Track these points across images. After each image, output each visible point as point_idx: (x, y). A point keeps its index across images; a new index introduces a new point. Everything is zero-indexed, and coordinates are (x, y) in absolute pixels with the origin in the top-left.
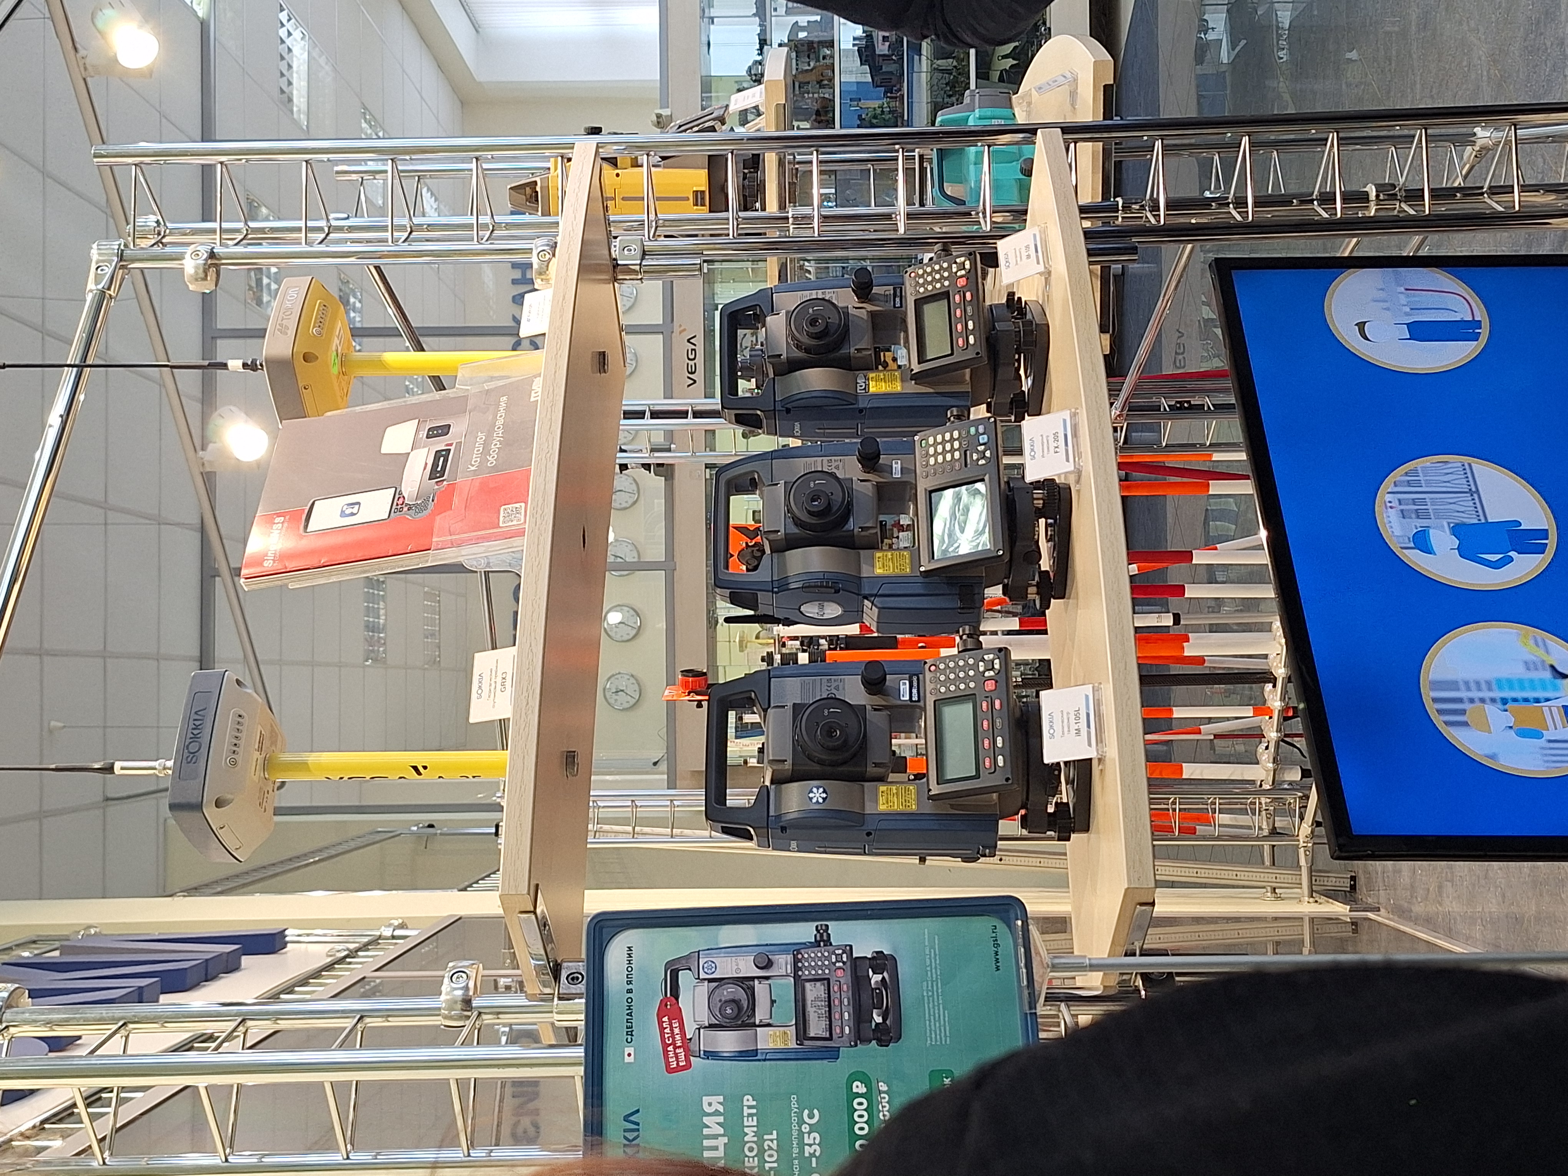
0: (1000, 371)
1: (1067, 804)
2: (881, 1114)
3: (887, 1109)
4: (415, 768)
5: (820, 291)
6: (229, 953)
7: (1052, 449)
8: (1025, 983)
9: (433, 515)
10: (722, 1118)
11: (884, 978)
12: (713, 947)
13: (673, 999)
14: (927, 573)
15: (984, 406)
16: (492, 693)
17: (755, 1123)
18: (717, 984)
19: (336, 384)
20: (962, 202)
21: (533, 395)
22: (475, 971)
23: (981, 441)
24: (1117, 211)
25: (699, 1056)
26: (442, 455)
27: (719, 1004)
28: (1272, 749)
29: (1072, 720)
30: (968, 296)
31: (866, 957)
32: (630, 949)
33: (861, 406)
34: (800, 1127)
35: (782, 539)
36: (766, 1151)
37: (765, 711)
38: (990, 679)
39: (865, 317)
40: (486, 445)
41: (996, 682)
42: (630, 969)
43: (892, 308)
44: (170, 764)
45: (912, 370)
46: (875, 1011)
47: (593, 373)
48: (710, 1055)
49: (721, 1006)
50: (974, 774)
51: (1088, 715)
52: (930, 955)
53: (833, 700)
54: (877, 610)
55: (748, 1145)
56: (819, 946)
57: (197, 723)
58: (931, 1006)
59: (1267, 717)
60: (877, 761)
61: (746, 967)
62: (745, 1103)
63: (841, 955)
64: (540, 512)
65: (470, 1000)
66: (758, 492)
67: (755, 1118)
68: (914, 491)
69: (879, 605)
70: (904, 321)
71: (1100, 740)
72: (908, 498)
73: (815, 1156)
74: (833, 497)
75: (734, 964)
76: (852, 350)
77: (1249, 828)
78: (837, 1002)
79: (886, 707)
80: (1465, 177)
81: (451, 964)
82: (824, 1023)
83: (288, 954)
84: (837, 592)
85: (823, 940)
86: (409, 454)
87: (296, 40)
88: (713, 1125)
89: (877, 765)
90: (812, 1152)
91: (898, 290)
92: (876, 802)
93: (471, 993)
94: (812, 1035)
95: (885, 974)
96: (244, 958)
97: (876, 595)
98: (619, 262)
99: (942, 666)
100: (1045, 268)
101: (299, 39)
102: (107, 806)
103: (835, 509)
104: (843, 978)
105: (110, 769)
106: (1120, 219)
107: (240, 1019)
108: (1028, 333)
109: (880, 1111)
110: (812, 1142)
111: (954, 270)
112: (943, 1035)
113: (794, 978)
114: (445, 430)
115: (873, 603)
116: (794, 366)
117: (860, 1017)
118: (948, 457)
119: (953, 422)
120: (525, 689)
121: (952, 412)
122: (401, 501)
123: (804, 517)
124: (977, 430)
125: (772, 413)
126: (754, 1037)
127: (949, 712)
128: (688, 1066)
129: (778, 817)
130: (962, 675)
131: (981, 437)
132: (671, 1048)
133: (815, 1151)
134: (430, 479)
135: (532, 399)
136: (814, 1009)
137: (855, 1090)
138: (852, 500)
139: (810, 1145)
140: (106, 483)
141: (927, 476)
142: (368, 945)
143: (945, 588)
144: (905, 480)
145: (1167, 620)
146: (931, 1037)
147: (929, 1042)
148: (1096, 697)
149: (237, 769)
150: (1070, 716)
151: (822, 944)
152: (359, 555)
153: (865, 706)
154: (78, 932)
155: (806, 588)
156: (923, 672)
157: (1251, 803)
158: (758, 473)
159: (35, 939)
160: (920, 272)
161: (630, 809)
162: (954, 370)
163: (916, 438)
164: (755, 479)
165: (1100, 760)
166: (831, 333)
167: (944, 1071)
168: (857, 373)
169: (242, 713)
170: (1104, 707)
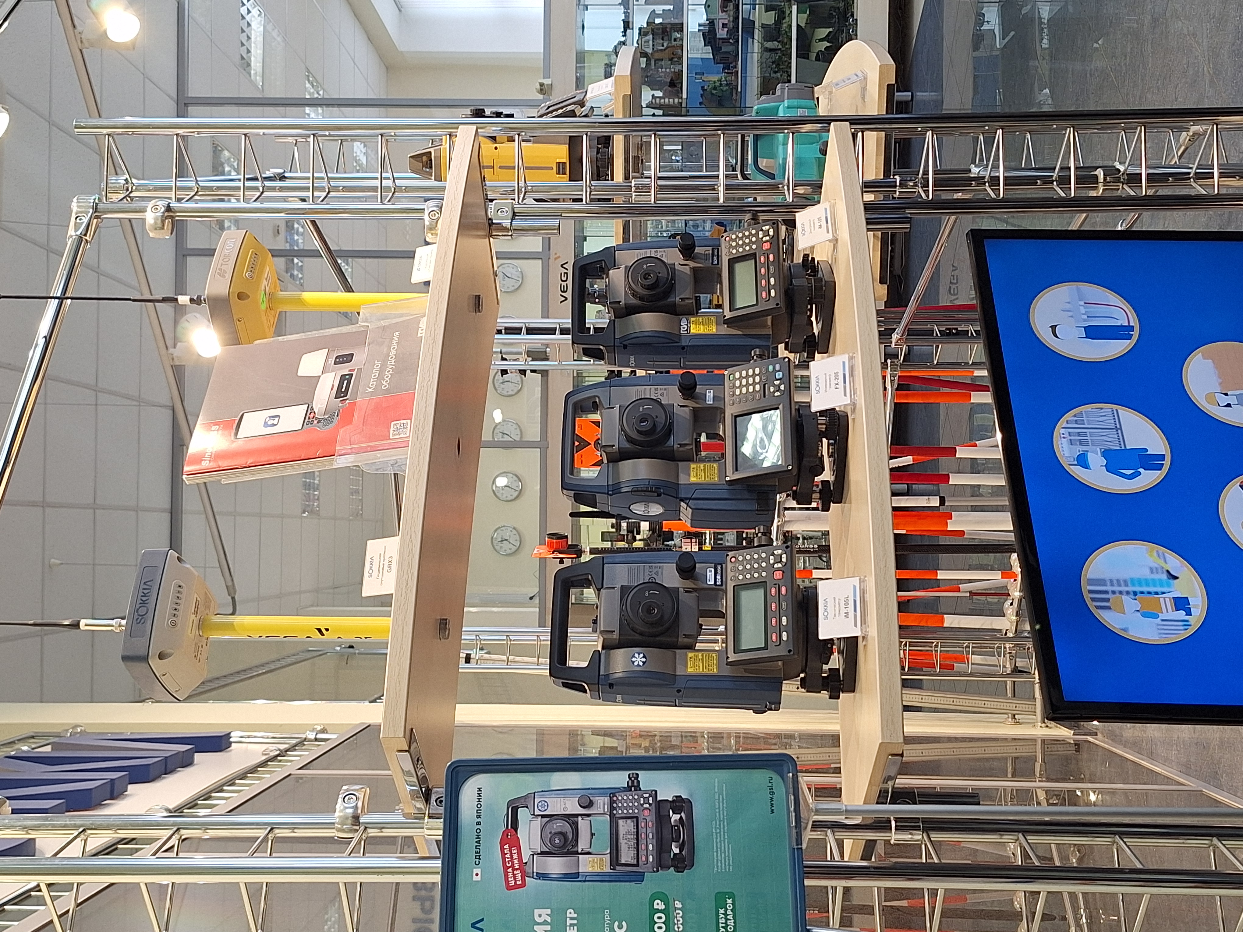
0: (796, 317)
1: (838, 669)
2: (676, 926)
3: (681, 922)
4: (319, 630)
5: (653, 250)
6: (183, 752)
7: (833, 386)
8: (794, 824)
9: (337, 428)
10: (549, 926)
11: (681, 817)
12: (546, 789)
13: (513, 830)
14: (731, 483)
15: (783, 345)
16: (381, 573)
18: (548, 819)
19: (264, 318)
20: (772, 176)
21: (420, 331)
22: (363, 794)
23: (777, 377)
24: (895, 186)
25: (533, 877)
26: (346, 379)
27: (550, 835)
28: (1015, 604)
29: (842, 606)
30: (771, 257)
31: (667, 800)
32: (480, 789)
33: (683, 344)
35: (616, 452)
37: (599, 590)
38: (778, 570)
39: (689, 272)
40: (381, 371)
41: (783, 572)
42: (479, 806)
43: (711, 265)
44: (124, 622)
45: (725, 316)
46: (673, 843)
47: (470, 311)
48: (542, 876)
49: (551, 837)
50: (763, 646)
51: (855, 601)
52: (719, 799)
53: (653, 584)
54: (690, 510)
56: (631, 790)
57: (145, 591)
58: (718, 840)
59: (1012, 580)
60: (687, 633)
61: (572, 806)
62: (568, 915)
63: (648, 798)
64: (421, 429)
65: (359, 817)
66: (599, 412)
67: (576, 928)
68: (723, 415)
69: (693, 507)
70: (720, 275)
71: (864, 622)
72: (718, 420)
74: (657, 420)
75: (562, 803)
76: (677, 299)
77: (996, 666)
78: (643, 836)
79: (695, 590)
80: (1180, 158)
81: (345, 788)
82: (633, 852)
83: (232, 752)
84: (659, 495)
85: (634, 785)
86: (320, 376)
87: (254, 17)
89: (686, 636)
91: (716, 251)
92: (686, 666)
93: (359, 811)
94: (623, 862)
95: (683, 814)
96: (196, 754)
97: (690, 499)
98: (494, 221)
99: (740, 558)
100: (833, 236)
101: (256, 16)
103: (659, 429)
104: (648, 817)
105: (76, 625)
106: (898, 193)
107: (175, 829)
108: (819, 288)
109: (675, 924)
111: (761, 236)
112: (727, 864)
113: (610, 816)
114: (349, 358)
115: (687, 505)
116: (631, 310)
117: (662, 848)
118: (751, 389)
119: (755, 361)
120: (406, 572)
121: (755, 352)
122: (312, 416)
123: (634, 435)
124: (774, 368)
125: (612, 349)
126: (576, 863)
127: (745, 595)
128: (523, 885)
129: (607, 676)
130: (756, 566)
131: (777, 374)
132: (510, 870)
134: (335, 398)
135: (419, 335)
136: (625, 841)
137: (656, 907)
138: (673, 422)
140: (97, 371)
141: (733, 404)
142: (296, 746)
143: (747, 496)
144: (716, 406)
145: (935, 502)
146: (718, 866)
147: (716, 869)
148: (862, 587)
149: (177, 629)
150: (841, 602)
151: (633, 789)
152: (278, 458)
153: (678, 588)
154: (67, 730)
155: (635, 491)
156: (726, 563)
157: (998, 647)
158: (599, 397)
159: (34, 735)
160: (734, 237)
161: (505, 642)
162: (759, 317)
163: (726, 373)
164: (596, 402)
165: (863, 637)
166: (661, 285)
167: (727, 893)
168: (681, 317)
169: (181, 584)
170: (868, 595)
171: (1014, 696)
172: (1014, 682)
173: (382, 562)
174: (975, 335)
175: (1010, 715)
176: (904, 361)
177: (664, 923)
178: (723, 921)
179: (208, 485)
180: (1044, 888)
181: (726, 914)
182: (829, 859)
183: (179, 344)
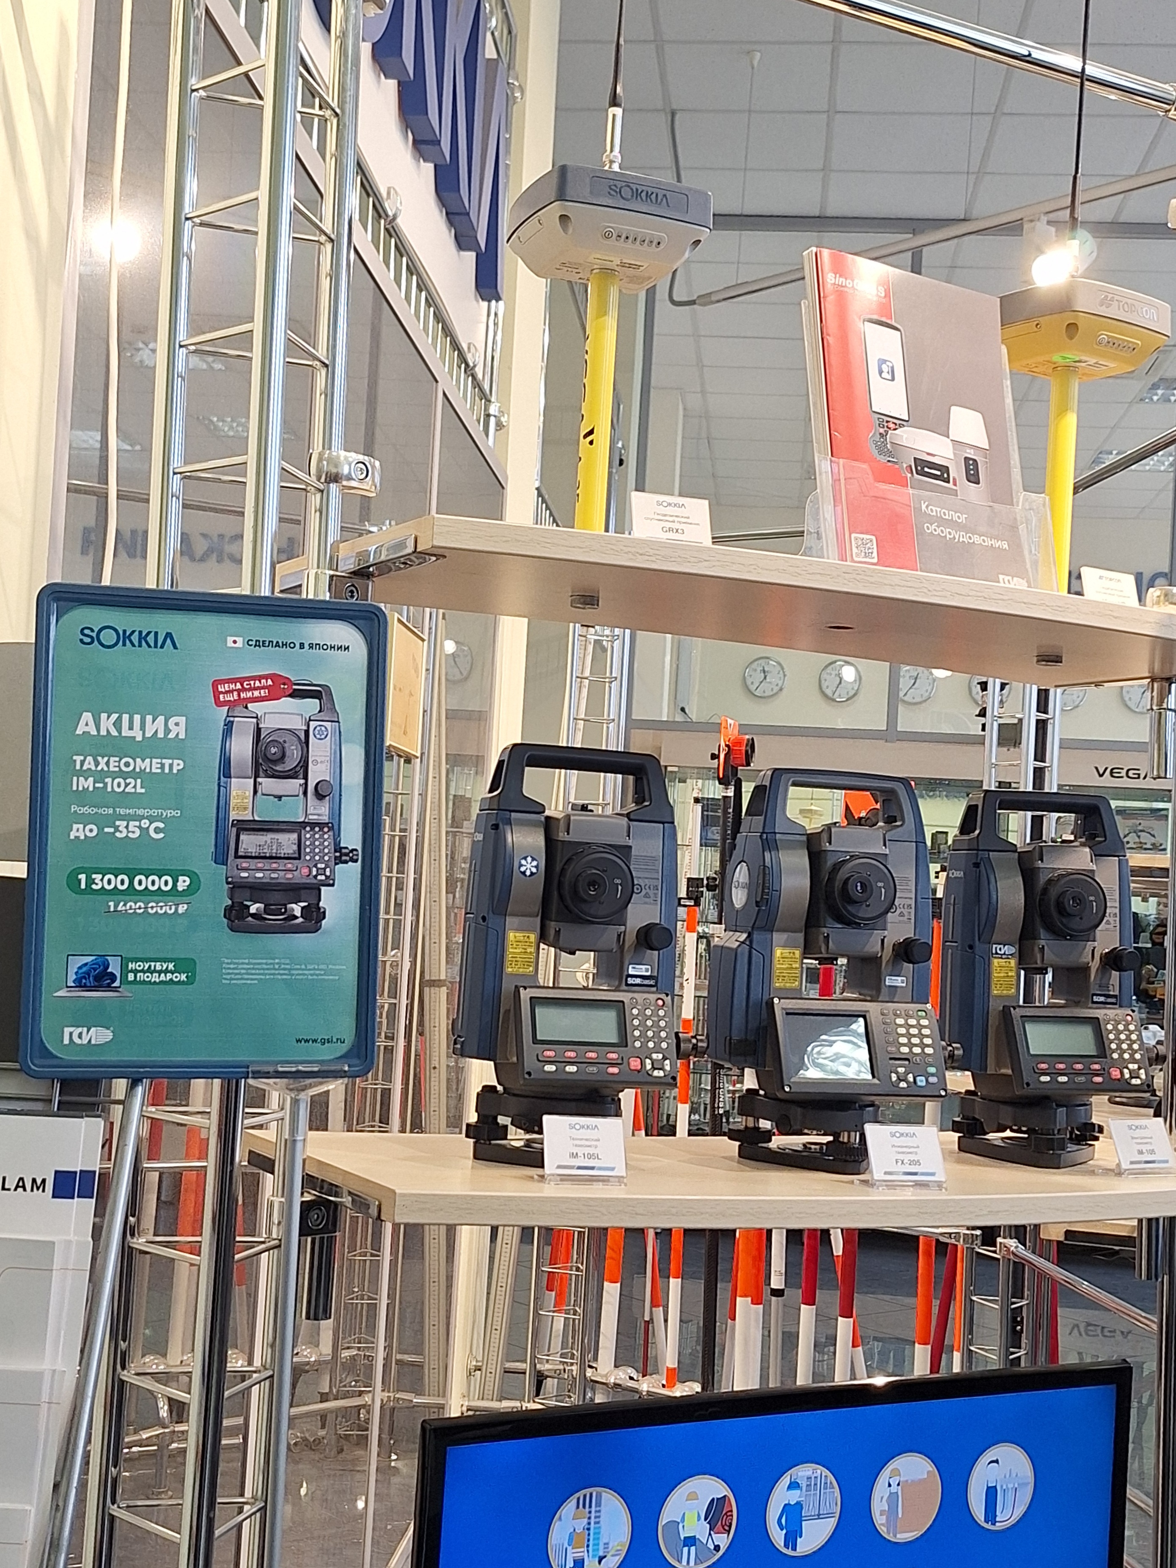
0: (1009, 1109)
1: (506, 1139)
2: (154, 904)
3: (159, 911)
4: (591, 432)
5: (1116, 911)
6: (476, 237)
7: (901, 1157)
8: (280, 1069)
9: (872, 461)
10: (163, 736)
11: (296, 918)
12: (342, 737)
13: (291, 691)
14: (770, 1005)
15: (972, 1088)
16: (662, 518)
17: (154, 770)
18: (303, 739)
19: (1041, 359)
21: (1007, 578)
22: (368, 488)
23: (918, 1078)
25: (228, 716)
26: (943, 475)
27: (281, 741)
28: (631, 1384)
29: (587, 1151)
30: (1098, 1079)
31: (320, 900)
32: (347, 648)
33: (977, 947)
34: (147, 818)
35: (820, 844)
36: (125, 779)
37: (628, 815)
38: (642, 1064)
39: (1082, 960)
40: (951, 523)
41: (639, 1071)
42: (325, 647)
43: (1093, 992)
44: (616, 168)
45: (1013, 1008)
46: (262, 906)
47: (1037, 648)
48: (229, 727)
49: (279, 742)
50: (539, 1038)
51: (592, 1168)
52: (318, 969)
53: (631, 890)
54: (736, 946)
55: (131, 761)
56: (336, 851)
57: (653, 197)
58: (264, 966)
59: (664, 1382)
60: (561, 935)
61: (318, 772)
62: (176, 762)
63: (324, 874)
64: (858, 577)
65: (337, 482)
67: (159, 771)
68: (869, 998)
69: (739, 950)
70: (1077, 1004)
71: (564, 1178)
72: (863, 992)
73: (115, 832)
74: (864, 906)
75: (323, 759)
76: (1043, 942)
77: (548, 1350)
78: (274, 865)
79: (622, 948)
81: (377, 463)
82: (254, 851)
83: (475, 302)
84: (758, 904)
85: (342, 856)
86: (948, 437)
88: (155, 726)
89: (558, 932)
90: (120, 829)
91: (1113, 1000)
92: (518, 930)
93: (345, 483)
94: (242, 837)
95: (301, 920)
96: (474, 254)
97: (751, 947)
99: (661, 1013)
100: (1126, 1170)
102: (666, 113)
103: (849, 908)
104: (299, 874)
105: (614, 102)
107: (333, 236)
108: (1051, 1144)
109: (157, 903)
110: (130, 829)
111: (1131, 1066)
112: (233, 976)
113: (303, 822)
114: (973, 479)
115: (743, 943)
116: (1029, 875)
117: (257, 890)
118: (903, 1040)
119: (945, 1049)
120: (657, 552)
121: (957, 1048)
122: (892, 426)
123: (843, 874)
124: (933, 1075)
125: (975, 847)
126: (243, 775)
127: (610, 1016)
128: (219, 703)
129: (509, 822)
130: (650, 1034)
131: (923, 1078)
132: (239, 686)
133: (121, 832)
134: (915, 459)
135: (1001, 577)
136: (269, 842)
137: (181, 878)
138: (860, 928)
139: (127, 827)
140: (1023, 114)
141: (882, 1014)
142: (480, 389)
143: (753, 1024)
144: (883, 990)
145: (777, 1282)
146: (230, 964)
147: (226, 961)
148: (611, 1179)
149: (601, 240)
150: (593, 1148)
151: (338, 854)
152: (833, 379)
153: (625, 925)
154: (517, 79)
155: (764, 869)
156: (657, 992)
157: (573, 1354)
158: (901, 825)
159: (513, 34)
160: (1132, 1027)
161: (608, 675)
162: (1011, 1057)
163: (929, 1006)
164: (896, 821)
165: (542, 1177)
166: (1064, 920)
167: (194, 975)
168: (1017, 946)
169: (662, 246)
170: (601, 1186)
171: (505, 1372)
172: (524, 1373)
173: (676, 519)
174: (1011, 1357)
175: (480, 1364)
176: (978, 1253)
177: (159, 888)
178: (158, 968)
179: (801, 282)
180: (194, 1399)
181: (166, 971)
182: (247, 1110)
183: (1053, 229)
